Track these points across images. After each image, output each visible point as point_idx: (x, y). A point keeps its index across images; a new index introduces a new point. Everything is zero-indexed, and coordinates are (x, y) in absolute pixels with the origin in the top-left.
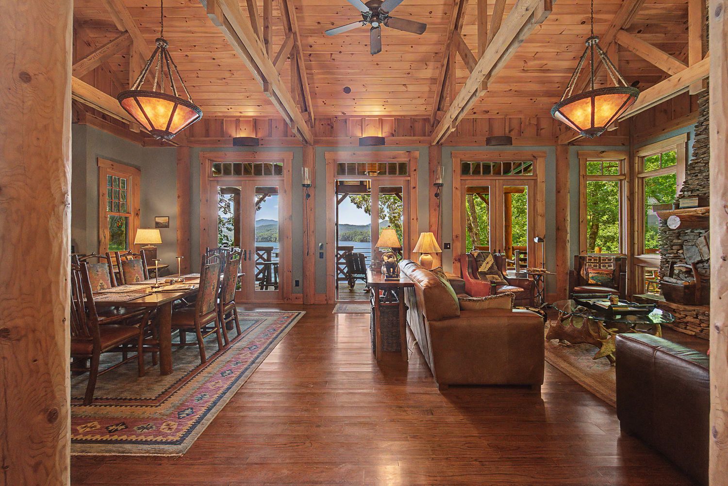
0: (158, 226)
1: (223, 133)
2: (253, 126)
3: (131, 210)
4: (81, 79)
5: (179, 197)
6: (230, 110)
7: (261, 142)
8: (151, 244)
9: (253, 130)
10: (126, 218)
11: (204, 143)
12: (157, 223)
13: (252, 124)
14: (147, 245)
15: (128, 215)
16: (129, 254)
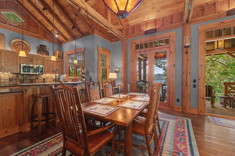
0: (116, 72)
1: (140, 30)
2: (154, 23)
3: (107, 66)
4: (91, 7)
5: (123, 60)
6: (144, 19)
7: (158, 30)
8: (114, 79)
9: (154, 25)
10: (106, 69)
11: (132, 36)
12: (115, 71)
13: (153, 22)
14: (112, 79)
15: (106, 68)
16: (107, 82)
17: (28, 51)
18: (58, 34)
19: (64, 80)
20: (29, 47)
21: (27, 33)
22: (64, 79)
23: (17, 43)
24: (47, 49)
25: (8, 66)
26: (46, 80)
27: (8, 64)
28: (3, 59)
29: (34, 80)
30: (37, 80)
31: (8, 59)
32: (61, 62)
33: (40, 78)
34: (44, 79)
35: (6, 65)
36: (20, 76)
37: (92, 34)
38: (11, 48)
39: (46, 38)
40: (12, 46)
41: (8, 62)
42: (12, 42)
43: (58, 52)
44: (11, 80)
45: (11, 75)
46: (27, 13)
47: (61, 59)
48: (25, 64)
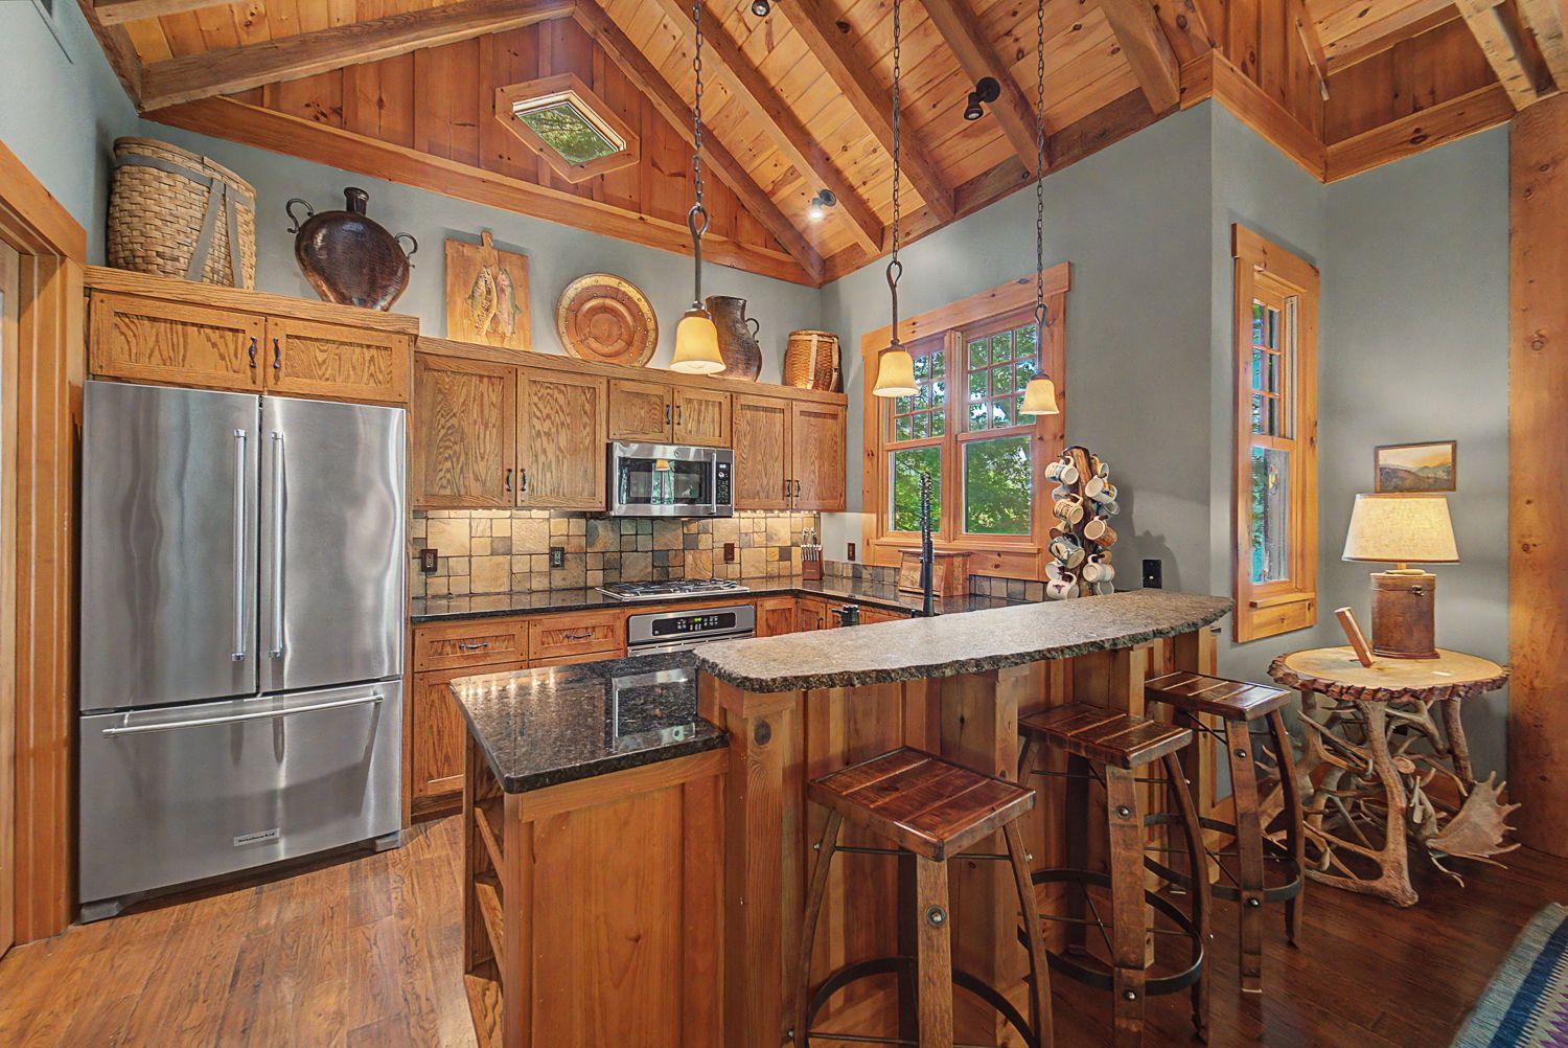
0: (1391, 483)
12: (1388, 475)
17: (647, 352)
18: (826, 198)
19: (852, 557)
20: (651, 325)
21: (640, 228)
22: (852, 546)
23: (589, 300)
24: (752, 326)
25: (550, 467)
26: (737, 550)
27: (551, 449)
28: (526, 419)
29: (671, 554)
30: (689, 558)
31: (548, 416)
32: (834, 416)
33: (705, 541)
34: (729, 550)
35: (542, 459)
36: (600, 530)
37: (1176, 108)
38: (561, 337)
39: (739, 246)
40: (567, 328)
41: (548, 434)
42: (566, 302)
43: (815, 338)
44: (558, 556)
45: (560, 526)
46: (641, 87)
47: (829, 395)
48: (634, 447)
